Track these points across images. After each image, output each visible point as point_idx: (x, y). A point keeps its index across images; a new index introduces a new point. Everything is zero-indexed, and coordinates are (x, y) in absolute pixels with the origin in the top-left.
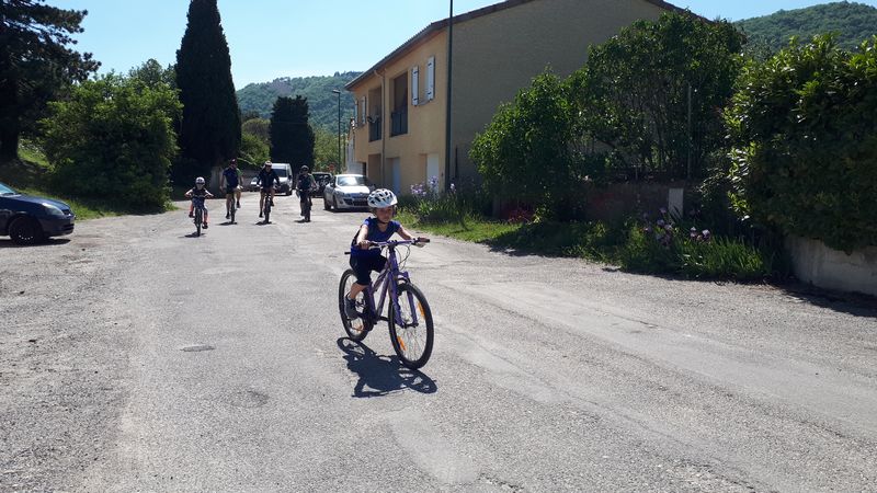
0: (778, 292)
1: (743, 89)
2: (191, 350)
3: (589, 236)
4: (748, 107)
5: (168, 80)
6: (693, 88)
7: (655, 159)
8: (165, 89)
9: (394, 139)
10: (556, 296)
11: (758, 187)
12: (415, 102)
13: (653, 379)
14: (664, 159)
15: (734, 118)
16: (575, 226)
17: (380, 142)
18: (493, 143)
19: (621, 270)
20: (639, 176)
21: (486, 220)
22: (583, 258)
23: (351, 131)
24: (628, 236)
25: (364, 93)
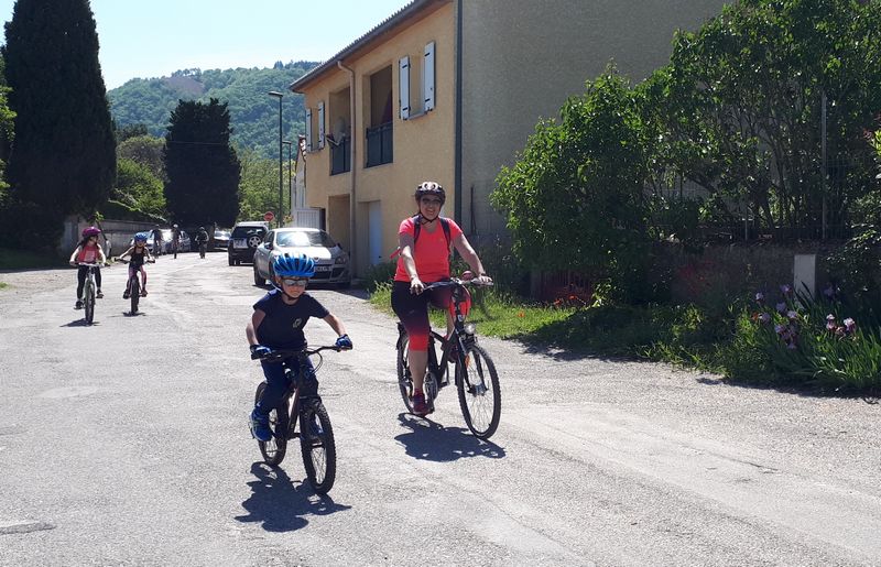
2: (13, 531)
3: (676, 328)
6: (830, 99)
7: (774, 210)
9: (372, 171)
12: (405, 114)
14: (788, 209)
17: (347, 177)
18: (527, 180)
19: (724, 380)
20: (751, 237)
21: (519, 303)
22: (667, 362)
23: (300, 157)
24: (734, 328)
25: (321, 97)
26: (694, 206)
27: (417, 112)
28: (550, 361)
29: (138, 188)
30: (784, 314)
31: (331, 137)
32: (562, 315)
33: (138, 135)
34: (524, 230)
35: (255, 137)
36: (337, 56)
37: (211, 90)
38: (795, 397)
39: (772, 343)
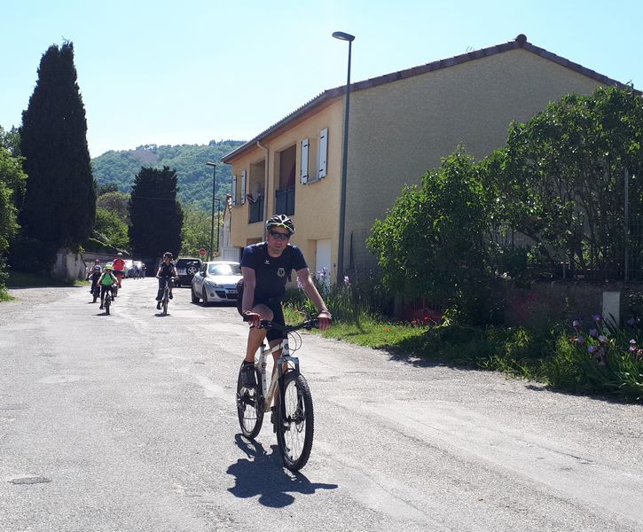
2: (21, 482)
3: (509, 345)
5: (10, 145)
6: (631, 173)
7: (586, 256)
8: (6, 155)
10: (469, 418)
12: (305, 180)
14: (597, 255)
18: (395, 230)
19: (547, 388)
20: (568, 275)
21: (385, 321)
22: (501, 371)
23: (227, 210)
24: (554, 347)
25: (244, 167)
26: (523, 252)
27: (313, 179)
28: (410, 367)
29: (110, 230)
30: (595, 338)
31: (250, 196)
32: (418, 331)
33: (111, 191)
34: (392, 266)
35: (194, 194)
36: (257, 138)
37: (164, 160)
38: (605, 403)
39: (585, 359)
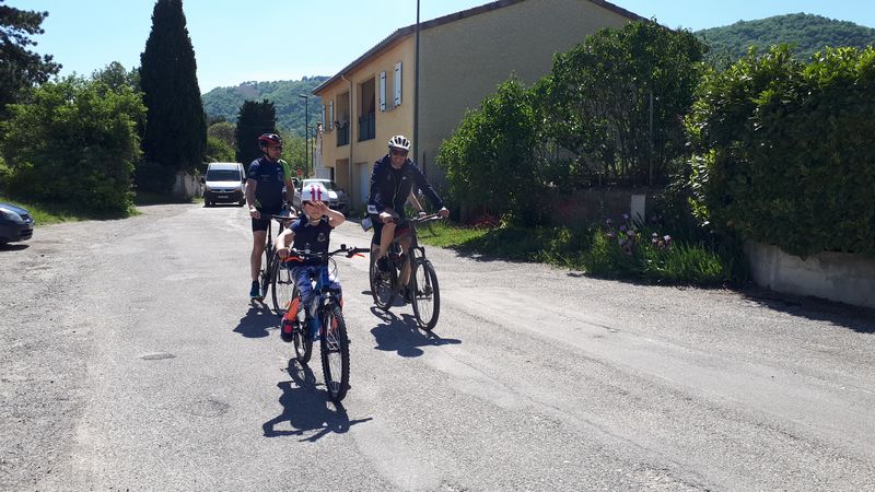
0: (737, 296)
1: (702, 97)
2: (151, 358)
3: (554, 241)
4: (707, 115)
5: (132, 83)
6: (655, 96)
7: (618, 166)
8: (128, 92)
9: (363, 144)
10: (520, 300)
11: (718, 193)
12: (383, 108)
13: (615, 383)
14: (627, 165)
15: (694, 126)
16: (540, 232)
17: (347, 148)
18: (459, 148)
20: (603, 183)
21: (453, 227)
22: (548, 263)
23: (318, 136)
24: (592, 241)
25: (331, 98)
26: (566, 164)
27: (391, 106)
28: (473, 261)
29: (220, 155)
30: (624, 233)
31: (337, 123)
32: (480, 233)
33: (220, 122)
34: (457, 180)
36: (341, 72)
37: (264, 95)
39: (616, 251)
